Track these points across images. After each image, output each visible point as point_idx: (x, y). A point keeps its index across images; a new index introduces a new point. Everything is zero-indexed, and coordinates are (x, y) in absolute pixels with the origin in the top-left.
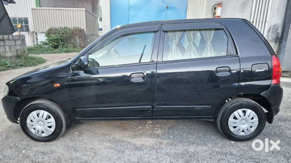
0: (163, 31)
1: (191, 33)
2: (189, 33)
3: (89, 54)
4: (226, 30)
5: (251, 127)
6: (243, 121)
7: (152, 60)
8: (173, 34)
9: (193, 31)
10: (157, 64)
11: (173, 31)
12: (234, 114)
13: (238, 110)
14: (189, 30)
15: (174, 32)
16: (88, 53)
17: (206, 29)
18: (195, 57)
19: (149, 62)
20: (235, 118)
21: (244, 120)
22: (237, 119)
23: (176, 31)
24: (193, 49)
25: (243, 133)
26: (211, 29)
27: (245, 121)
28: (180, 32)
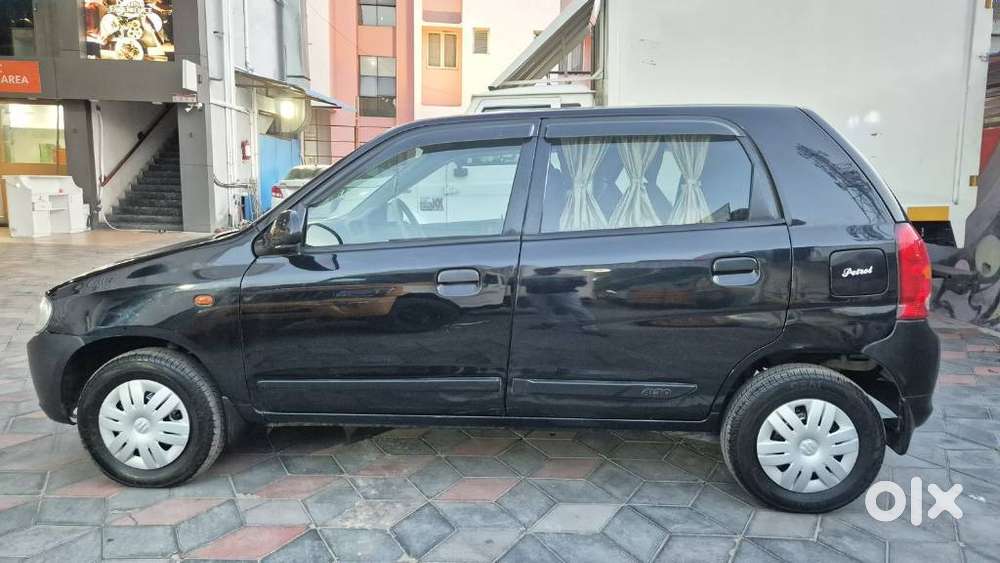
0: (545, 138)
1: (633, 148)
2: (630, 147)
3: (312, 206)
4: (746, 142)
5: (839, 458)
6: (805, 442)
7: (507, 229)
8: (579, 150)
9: (642, 143)
10: (521, 241)
11: (579, 140)
12: (770, 424)
13: (777, 407)
14: (630, 139)
15: (582, 145)
16: (307, 201)
17: (682, 136)
18: (649, 224)
19: (499, 236)
20: (775, 436)
21: (805, 438)
22: (783, 439)
23: (586, 140)
24: (641, 198)
25: (816, 482)
26: (699, 138)
27: (810, 441)
28: (599, 145)
